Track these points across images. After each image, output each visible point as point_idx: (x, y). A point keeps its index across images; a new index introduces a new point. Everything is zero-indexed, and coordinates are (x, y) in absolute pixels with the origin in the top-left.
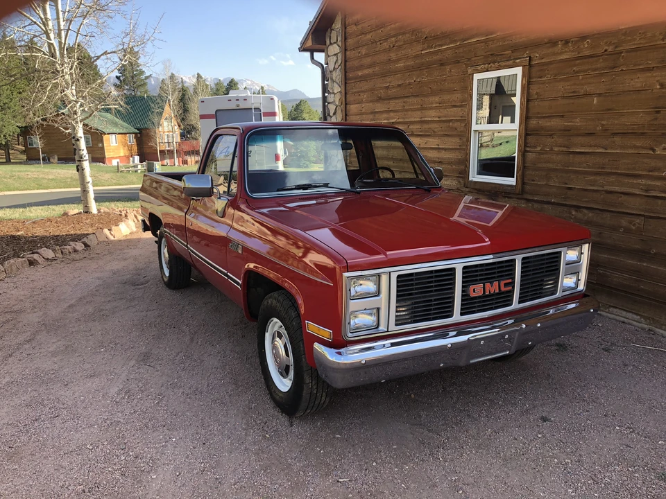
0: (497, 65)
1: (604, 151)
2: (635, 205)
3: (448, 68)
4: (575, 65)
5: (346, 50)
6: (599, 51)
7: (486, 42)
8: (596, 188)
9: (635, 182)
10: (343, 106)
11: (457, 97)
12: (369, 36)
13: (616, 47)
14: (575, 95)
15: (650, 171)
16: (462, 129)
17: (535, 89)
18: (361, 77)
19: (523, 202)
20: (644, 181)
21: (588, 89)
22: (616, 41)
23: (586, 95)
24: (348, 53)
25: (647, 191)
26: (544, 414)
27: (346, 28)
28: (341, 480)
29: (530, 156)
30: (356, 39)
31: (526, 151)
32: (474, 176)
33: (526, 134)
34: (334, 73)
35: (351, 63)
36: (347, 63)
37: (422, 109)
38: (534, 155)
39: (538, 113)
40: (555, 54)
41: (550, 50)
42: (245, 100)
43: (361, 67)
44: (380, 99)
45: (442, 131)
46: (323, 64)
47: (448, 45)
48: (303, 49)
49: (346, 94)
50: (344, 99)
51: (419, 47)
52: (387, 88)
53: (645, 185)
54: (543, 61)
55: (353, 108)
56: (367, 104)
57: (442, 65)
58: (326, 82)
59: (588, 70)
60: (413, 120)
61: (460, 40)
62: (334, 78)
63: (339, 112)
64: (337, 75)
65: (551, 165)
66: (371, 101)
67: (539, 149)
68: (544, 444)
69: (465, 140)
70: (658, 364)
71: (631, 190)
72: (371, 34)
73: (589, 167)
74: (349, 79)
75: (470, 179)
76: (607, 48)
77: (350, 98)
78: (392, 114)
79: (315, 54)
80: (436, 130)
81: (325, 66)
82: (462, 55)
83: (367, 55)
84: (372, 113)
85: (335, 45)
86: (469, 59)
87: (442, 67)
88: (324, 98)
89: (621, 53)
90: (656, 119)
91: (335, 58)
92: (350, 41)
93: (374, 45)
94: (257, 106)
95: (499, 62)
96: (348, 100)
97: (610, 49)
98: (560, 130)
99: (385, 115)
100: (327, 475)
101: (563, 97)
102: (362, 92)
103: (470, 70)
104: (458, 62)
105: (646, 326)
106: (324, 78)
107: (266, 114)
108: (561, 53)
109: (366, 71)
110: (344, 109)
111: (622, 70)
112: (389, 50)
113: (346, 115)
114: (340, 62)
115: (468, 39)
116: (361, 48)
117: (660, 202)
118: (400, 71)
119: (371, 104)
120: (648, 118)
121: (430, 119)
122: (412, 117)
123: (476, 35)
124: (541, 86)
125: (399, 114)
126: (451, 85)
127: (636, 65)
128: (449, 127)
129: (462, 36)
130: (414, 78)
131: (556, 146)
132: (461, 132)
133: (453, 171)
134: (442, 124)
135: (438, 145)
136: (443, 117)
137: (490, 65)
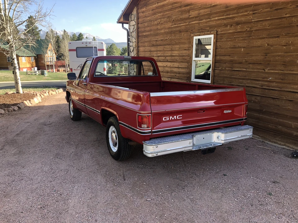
0: (203, 33)
1: (246, 70)
2: (257, 92)
3: (183, 33)
4: (235, 35)
5: (138, 24)
6: (244, 30)
7: (199, 23)
8: (242, 85)
9: (257, 82)
10: (137, 48)
11: (186, 46)
12: (148, 18)
13: (251, 29)
14: (235, 47)
15: (263, 78)
16: (188, 59)
17: (219, 44)
18: (145, 35)
20: (260, 82)
21: (239, 45)
22: (250, 26)
23: (239, 47)
24: (139, 25)
25: (262, 86)
26: (224, 173)
27: (138, 14)
28: (148, 200)
29: (217, 71)
30: (142, 19)
31: (215, 69)
32: (193, 79)
33: (215, 62)
34: (133, 33)
35: (140, 29)
36: (139, 29)
37: (172, 50)
39: (220, 54)
40: (227, 30)
41: (225, 28)
42: (90, 43)
43: (145, 31)
44: (153, 45)
45: (180, 60)
46: (128, 29)
47: (183, 24)
48: (119, 22)
49: (138, 42)
50: (137, 45)
51: (171, 24)
52: (157, 41)
53: (261, 84)
54: (222, 32)
55: (141, 49)
56: (148, 47)
57: (180, 32)
58: (129, 37)
59: (240, 37)
60: (168, 55)
62: (133, 36)
63: (135, 50)
64: (134, 34)
65: (225, 75)
66: (149, 46)
68: (225, 184)
69: (190, 64)
70: (266, 154)
71: (255, 86)
72: (149, 17)
73: (240, 76)
74: (140, 36)
75: (192, 81)
76: (247, 29)
77: (140, 44)
78: (158, 52)
79: (124, 25)
80: (177, 60)
81: (129, 30)
82: (189, 28)
83: (148, 26)
84: (150, 51)
85: (133, 21)
86: (192, 30)
87: (180, 33)
88: (128, 44)
89: (253, 31)
90: (265, 58)
91: (133, 27)
92: (140, 20)
93: (151, 22)
94: (95, 46)
95: (204, 32)
96: (139, 45)
97: (248, 29)
98: (229, 61)
99: (155, 53)
100: (142, 198)
101: (230, 48)
102: (146, 42)
103: (192, 35)
104: (187, 31)
105: (261, 140)
106: (128, 35)
107: (100, 50)
108: (229, 30)
109: (147, 33)
110: (137, 49)
111: (253, 38)
112: (157, 24)
113: (138, 52)
114: (135, 28)
115: (191, 22)
116: (145, 23)
117: (267, 91)
118: (162, 34)
119: (149, 47)
120: (262, 57)
121: (175, 55)
122: (167, 53)
123: (195, 21)
124: (221, 43)
125: (162, 52)
126: (184, 41)
127: (258, 36)
128: (183, 58)
129: (189, 21)
130: (168, 37)
131: (227, 67)
132: (188, 61)
133: (184, 77)
134: (180, 57)
135: (178, 66)
136: (181, 54)
137: (200, 33)
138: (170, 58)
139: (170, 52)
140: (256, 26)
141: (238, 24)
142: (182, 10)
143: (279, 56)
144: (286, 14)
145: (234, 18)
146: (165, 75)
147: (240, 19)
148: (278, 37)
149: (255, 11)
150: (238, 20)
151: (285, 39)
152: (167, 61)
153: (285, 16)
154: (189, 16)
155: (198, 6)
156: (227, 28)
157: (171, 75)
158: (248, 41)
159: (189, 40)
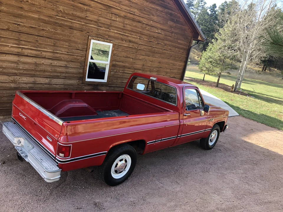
3: (75, 32)
4: (127, 49)
6: (134, 47)
7: (98, 29)
11: (80, 46)
14: (127, 57)
16: (82, 60)
19: (108, 87)
23: (129, 58)
31: (110, 71)
33: (112, 66)
38: (113, 73)
39: (116, 60)
40: (122, 43)
45: (69, 59)
51: (54, 13)
54: (119, 44)
57: (71, 28)
60: (46, 50)
61: (84, 22)
65: (118, 76)
67: (115, 71)
80: (64, 58)
82: (85, 29)
86: (88, 32)
89: (138, 49)
95: (104, 39)
97: (136, 47)
98: (122, 66)
101: (124, 57)
104: (82, 31)
115: (88, 24)
120: (142, 66)
121: (60, 52)
122: (44, 48)
123: (93, 24)
124: (118, 52)
125: (32, 44)
126: (76, 40)
127: (141, 53)
128: (74, 58)
129: (85, 21)
130: (49, 28)
131: (120, 70)
132: (81, 61)
133: (75, 77)
134: (69, 56)
135: (66, 65)
136: (70, 53)
137: (100, 39)
138: (50, 54)
139: (52, 47)
140: (141, 47)
142: (75, 5)
143: (148, 66)
144: (154, 45)
145: (129, 36)
146: (40, 75)
147: (132, 39)
148: (149, 56)
149: (141, 37)
150: (131, 39)
151: (152, 58)
152: (45, 58)
153: (153, 46)
154: (87, 17)
155: (98, 12)
156: (123, 42)
157: (52, 74)
158: (135, 55)
159: (84, 41)
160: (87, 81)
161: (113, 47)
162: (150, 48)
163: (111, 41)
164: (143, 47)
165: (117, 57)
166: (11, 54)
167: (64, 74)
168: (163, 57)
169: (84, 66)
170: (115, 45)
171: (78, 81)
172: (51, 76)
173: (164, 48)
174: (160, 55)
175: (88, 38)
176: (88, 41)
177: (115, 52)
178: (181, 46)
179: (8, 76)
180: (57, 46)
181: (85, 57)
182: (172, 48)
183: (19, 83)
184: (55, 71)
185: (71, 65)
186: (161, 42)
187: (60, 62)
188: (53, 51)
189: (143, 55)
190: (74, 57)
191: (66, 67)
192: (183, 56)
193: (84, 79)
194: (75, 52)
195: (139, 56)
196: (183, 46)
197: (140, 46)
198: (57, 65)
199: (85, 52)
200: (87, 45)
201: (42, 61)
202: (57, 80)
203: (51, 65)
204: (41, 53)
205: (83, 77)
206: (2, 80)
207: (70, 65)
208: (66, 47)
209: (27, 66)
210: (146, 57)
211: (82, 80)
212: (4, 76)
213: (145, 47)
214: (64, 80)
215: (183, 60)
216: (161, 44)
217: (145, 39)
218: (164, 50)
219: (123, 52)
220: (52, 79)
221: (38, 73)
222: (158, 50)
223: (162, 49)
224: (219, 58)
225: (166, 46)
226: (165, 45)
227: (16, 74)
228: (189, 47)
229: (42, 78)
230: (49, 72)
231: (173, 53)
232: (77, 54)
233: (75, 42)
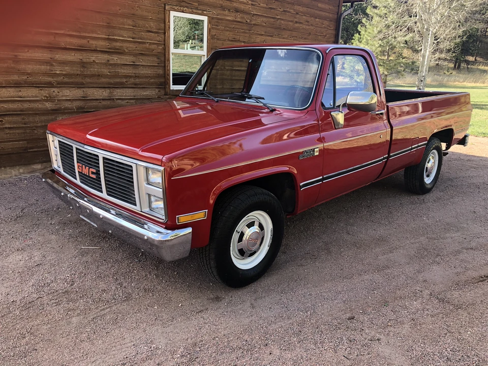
4: (234, 25)
6: (244, 21)
14: (234, 40)
22: (250, 18)
23: (239, 41)
38: (215, 71)
39: (217, 47)
40: (224, 15)
41: (222, 12)
54: (218, 17)
59: (240, 29)
67: (218, 67)
75: (171, 88)
97: (248, 21)
101: (229, 40)
103: (167, 7)
108: (228, 16)
111: (253, 32)
121: (121, 38)
124: (218, 31)
125: (70, 25)
126: (145, 14)
127: (258, 32)
128: (146, 48)
131: (227, 66)
132: (158, 53)
133: (152, 84)
134: (137, 45)
135: (134, 62)
136: (138, 39)
137: (185, 9)
138: (104, 43)
139: (105, 30)
140: (255, 20)
141: (237, 11)
144: (278, 16)
146: (91, 83)
147: (240, 6)
148: (272, 36)
149: (254, 2)
150: (237, 6)
152: (95, 51)
156: (224, 12)
157: (112, 81)
158: (249, 35)
159: (158, 14)
160: (173, 90)
161: (209, 22)
162: (272, 20)
163: (205, 12)
164: (259, 20)
165: (218, 41)
166: (38, 47)
167: (133, 80)
168: (296, 37)
169: (165, 62)
170: (213, 18)
171: (157, 90)
172: (111, 84)
173: (295, 20)
174: (290, 32)
175: (165, 9)
176: (165, 14)
177: (214, 32)
178: (323, 14)
179: (38, 89)
180: (114, 28)
181: (165, 44)
182: (309, 19)
183: (58, 100)
184: (116, 75)
185: (143, 61)
186: (290, 9)
187: (123, 57)
188: (107, 37)
189: (262, 35)
190: (144, 45)
191: (134, 66)
192: (330, 32)
193: (167, 86)
194: (145, 37)
195: (254, 37)
196: (327, 14)
197: (254, 18)
198: (119, 62)
199: (163, 36)
200: (165, 23)
201: (92, 56)
202: (121, 90)
203: (107, 64)
204: (88, 41)
205: (165, 82)
206: (30, 97)
207: (140, 61)
208: (130, 27)
209: (67, 69)
210: (268, 38)
211: (165, 88)
212: (32, 89)
213: (264, 19)
214: (134, 90)
215: (330, 40)
216: (289, 12)
217: (262, 5)
218: (296, 22)
219: (227, 31)
220: (113, 89)
221: (88, 80)
222: (286, 23)
223: (292, 21)
224: (380, 49)
225: (298, 16)
226: (297, 13)
227: (50, 85)
228: (338, 14)
229: (97, 89)
230: (106, 76)
231: (312, 28)
232: (150, 40)
233: (144, 18)
